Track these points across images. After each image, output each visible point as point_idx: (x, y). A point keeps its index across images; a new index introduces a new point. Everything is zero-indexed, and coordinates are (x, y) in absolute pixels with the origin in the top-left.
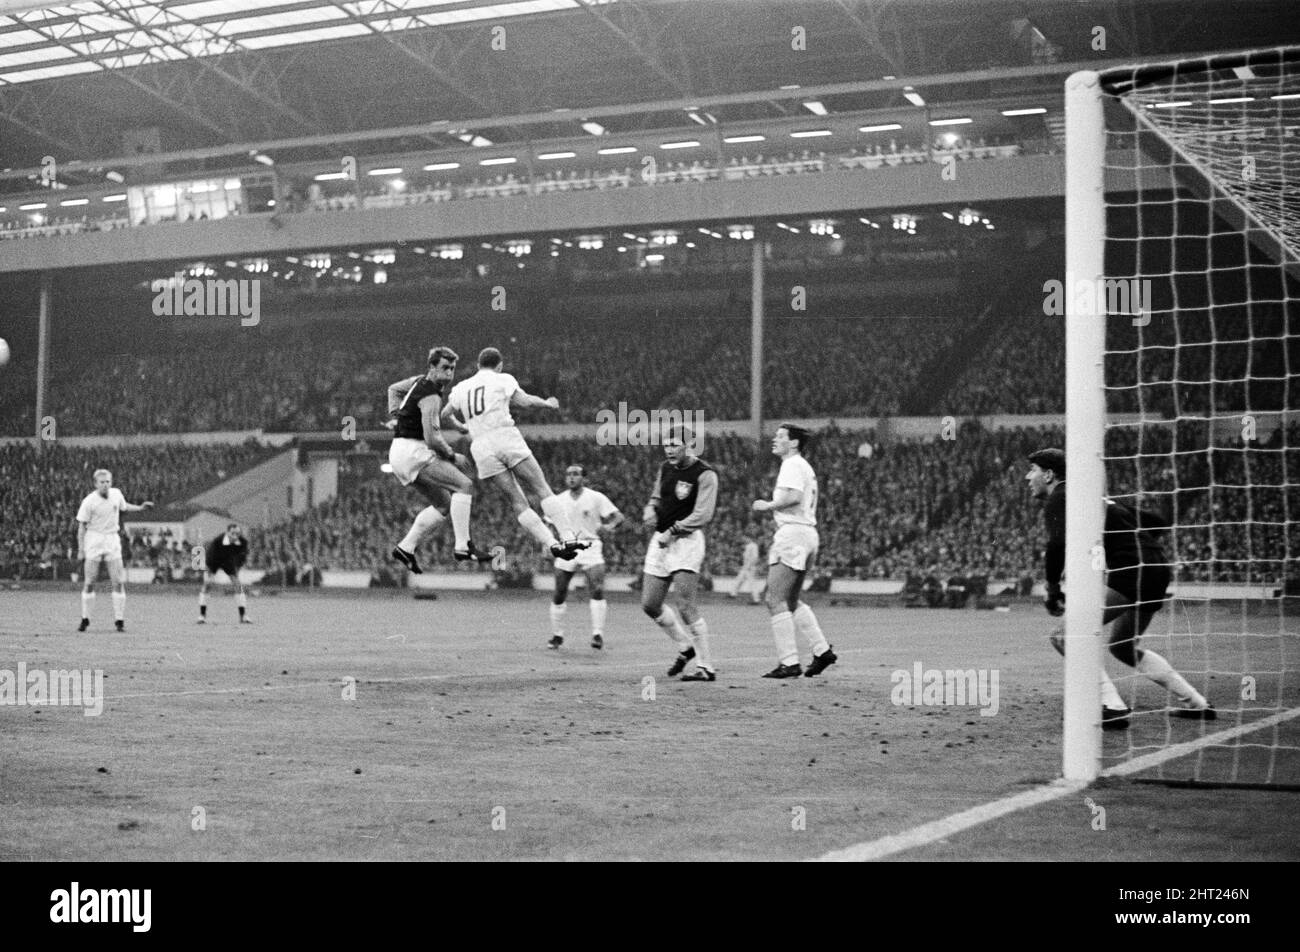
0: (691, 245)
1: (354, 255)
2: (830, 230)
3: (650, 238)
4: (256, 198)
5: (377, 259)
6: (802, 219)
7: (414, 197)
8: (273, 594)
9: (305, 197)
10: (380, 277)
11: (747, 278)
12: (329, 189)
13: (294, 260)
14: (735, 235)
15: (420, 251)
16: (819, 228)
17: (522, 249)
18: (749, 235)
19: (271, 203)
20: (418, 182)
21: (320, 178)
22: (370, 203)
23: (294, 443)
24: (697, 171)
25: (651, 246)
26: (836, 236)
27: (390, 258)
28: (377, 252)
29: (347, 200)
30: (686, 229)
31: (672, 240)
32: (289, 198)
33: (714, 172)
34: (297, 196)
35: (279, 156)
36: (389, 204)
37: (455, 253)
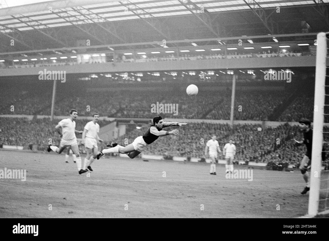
0: (217, 75)
1: (132, 74)
2: (253, 73)
3: (207, 73)
4: (109, 58)
5: (138, 75)
6: (246, 70)
7: (148, 60)
8: (108, 158)
9: (121, 59)
10: (139, 80)
11: (231, 84)
12: (128, 57)
13: (117, 74)
14: (229, 73)
15: (149, 73)
16: (250, 72)
17: (175, 74)
18: (232, 73)
19: (113, 60)
20: (150, 56)
21: (125, 54)
22: (137, 61)
23: (115, 121)
24: (220, 56)
25: (207, 75)
26: (254, 74)
27: (141, 75)
28: (138, 73)
29: (132, 60)
30: (216, 71)
31: (213, 73)
32: (117, 59)
33: (224, 57)
34: (119, 58)
35: (115, 48)
36: (142, 61)
37: (158, 75)
